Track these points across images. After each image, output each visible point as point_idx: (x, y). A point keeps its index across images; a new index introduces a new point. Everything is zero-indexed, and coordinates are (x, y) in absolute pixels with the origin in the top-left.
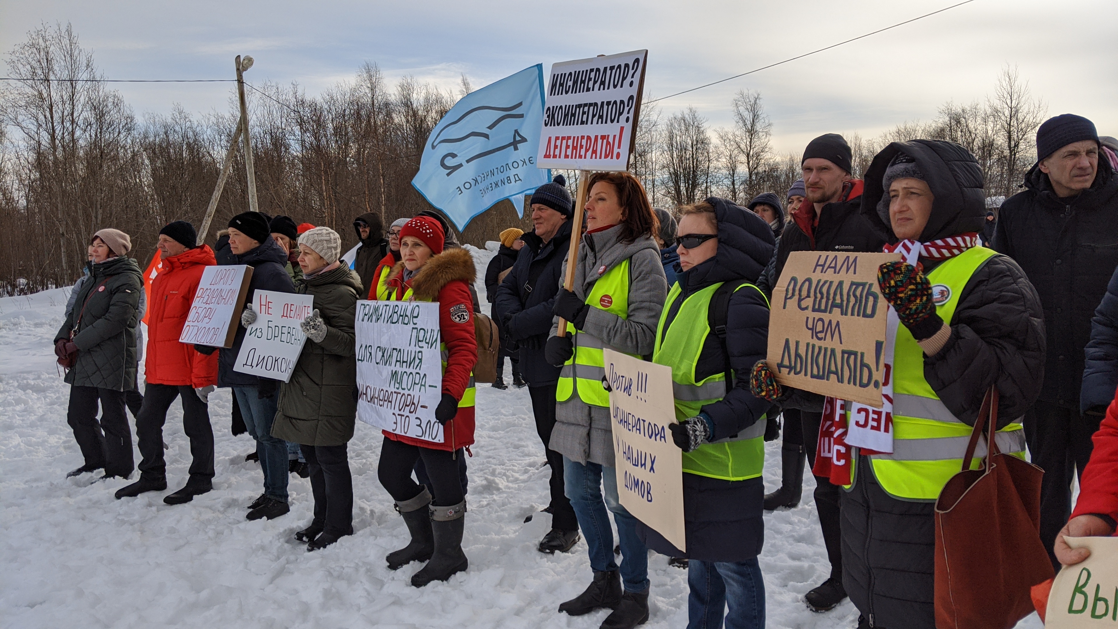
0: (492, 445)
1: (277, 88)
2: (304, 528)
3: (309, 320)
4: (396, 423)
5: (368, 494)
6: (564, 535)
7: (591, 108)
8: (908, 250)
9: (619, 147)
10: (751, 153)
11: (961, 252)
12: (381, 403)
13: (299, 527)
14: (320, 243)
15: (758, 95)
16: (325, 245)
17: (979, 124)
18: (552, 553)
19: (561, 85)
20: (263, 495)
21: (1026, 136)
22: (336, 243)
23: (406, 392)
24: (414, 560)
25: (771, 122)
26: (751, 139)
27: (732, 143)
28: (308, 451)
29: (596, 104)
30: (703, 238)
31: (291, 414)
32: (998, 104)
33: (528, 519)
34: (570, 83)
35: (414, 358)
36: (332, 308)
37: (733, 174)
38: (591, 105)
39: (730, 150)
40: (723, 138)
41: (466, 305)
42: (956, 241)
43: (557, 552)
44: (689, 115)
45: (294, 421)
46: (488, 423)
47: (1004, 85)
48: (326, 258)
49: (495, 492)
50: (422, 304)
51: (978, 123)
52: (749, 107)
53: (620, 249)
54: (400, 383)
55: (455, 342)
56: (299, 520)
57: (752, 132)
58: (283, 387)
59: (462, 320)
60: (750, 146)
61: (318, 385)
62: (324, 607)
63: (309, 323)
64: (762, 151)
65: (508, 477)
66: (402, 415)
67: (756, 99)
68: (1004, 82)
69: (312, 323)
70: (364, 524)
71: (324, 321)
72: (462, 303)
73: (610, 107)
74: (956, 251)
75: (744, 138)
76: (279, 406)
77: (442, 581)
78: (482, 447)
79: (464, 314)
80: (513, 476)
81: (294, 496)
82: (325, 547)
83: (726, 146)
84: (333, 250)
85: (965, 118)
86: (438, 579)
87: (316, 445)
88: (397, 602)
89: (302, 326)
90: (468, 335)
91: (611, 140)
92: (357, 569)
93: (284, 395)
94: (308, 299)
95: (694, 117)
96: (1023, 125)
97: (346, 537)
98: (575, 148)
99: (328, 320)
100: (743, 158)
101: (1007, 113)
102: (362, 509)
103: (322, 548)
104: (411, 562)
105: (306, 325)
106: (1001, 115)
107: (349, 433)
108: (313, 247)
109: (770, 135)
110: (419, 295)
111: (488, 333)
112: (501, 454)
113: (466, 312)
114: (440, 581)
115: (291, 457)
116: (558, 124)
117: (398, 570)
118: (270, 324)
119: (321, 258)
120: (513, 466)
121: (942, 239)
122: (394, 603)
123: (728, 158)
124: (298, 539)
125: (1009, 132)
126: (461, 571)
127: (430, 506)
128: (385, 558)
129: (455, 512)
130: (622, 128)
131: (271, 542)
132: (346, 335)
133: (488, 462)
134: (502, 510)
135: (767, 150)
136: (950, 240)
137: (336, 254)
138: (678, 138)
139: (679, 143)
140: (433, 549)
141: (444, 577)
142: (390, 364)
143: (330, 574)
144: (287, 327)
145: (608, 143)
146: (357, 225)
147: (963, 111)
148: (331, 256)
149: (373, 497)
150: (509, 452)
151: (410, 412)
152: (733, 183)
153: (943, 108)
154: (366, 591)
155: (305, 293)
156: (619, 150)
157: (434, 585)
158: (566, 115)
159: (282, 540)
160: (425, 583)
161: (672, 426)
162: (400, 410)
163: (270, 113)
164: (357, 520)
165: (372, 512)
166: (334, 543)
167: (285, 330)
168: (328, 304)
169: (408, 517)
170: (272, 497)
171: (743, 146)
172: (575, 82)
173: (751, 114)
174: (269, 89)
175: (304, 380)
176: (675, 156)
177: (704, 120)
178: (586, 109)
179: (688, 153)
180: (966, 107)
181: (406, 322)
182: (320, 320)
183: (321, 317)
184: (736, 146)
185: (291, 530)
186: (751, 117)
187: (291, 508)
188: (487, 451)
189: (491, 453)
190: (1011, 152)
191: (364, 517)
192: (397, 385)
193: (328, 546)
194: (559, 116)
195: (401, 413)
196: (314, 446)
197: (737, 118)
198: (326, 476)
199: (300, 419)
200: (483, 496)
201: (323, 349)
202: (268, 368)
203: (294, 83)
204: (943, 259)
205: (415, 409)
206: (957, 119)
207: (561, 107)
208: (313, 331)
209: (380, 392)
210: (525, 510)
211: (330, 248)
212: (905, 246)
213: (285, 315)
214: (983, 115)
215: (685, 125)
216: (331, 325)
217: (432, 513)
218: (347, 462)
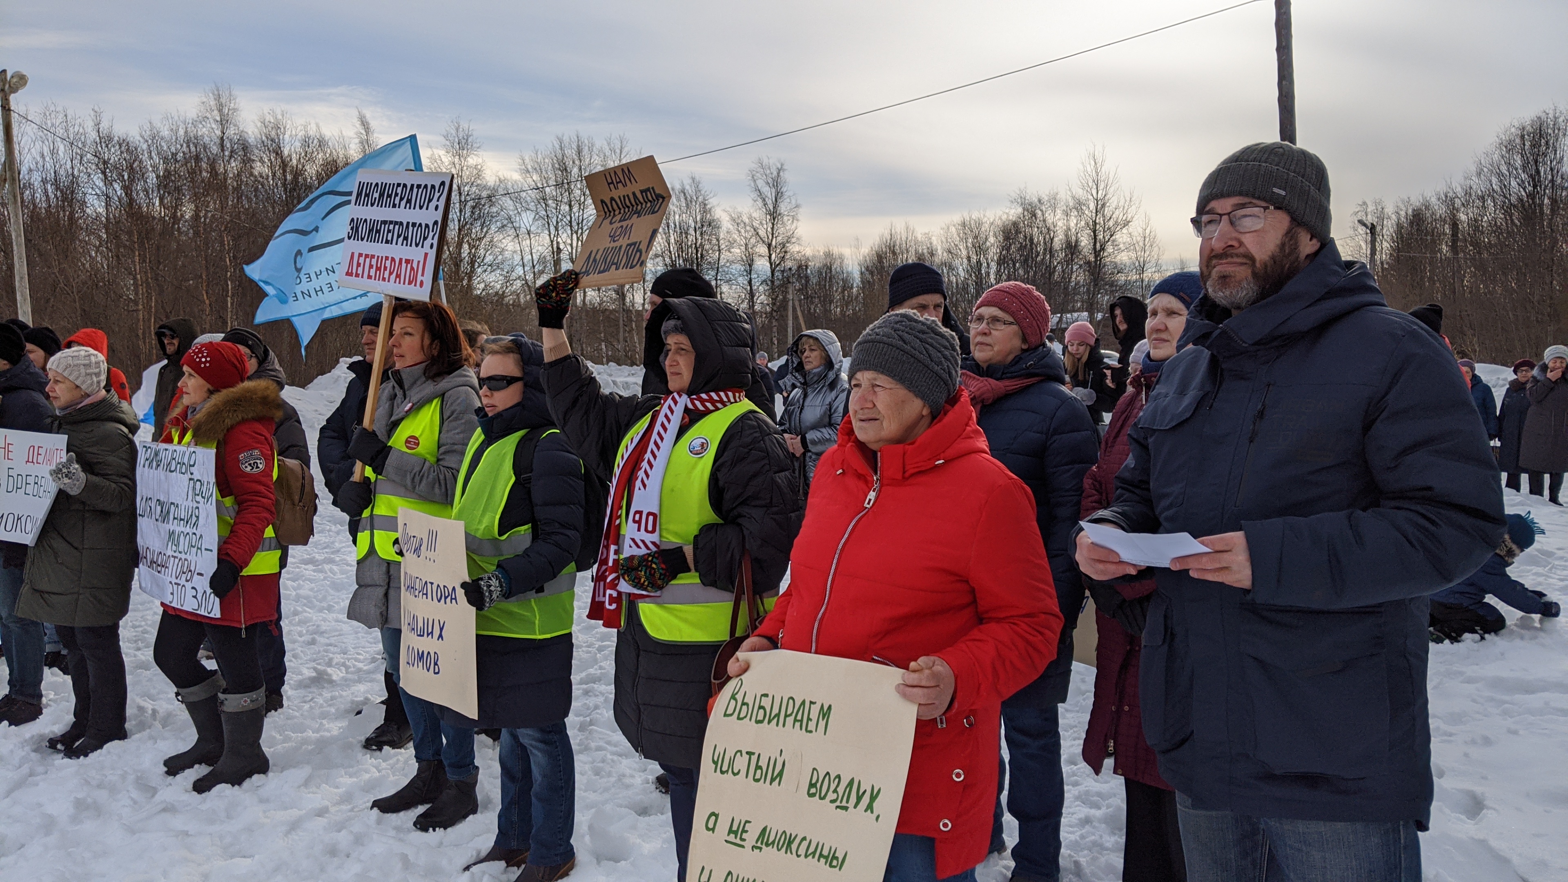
0: (337, 630)
1: (66, 116)
2: (60, 734)
3: (61, 466)
4: (172, 594)
5: (153, 692)
6: (398, 729)
7: (397, 227)
8: (676, 403)
9: (423, 275)
10: (774, 243)
11: (725, 406)
12: (159, 568)
13: (53, 732)
14: (75, 368)
15: (782, 165)
16: (83, 371)
17: (1059, 219)
18: (380, 749)
19: (367, 195)
20: (6, 696)
21: (1114, 237)
22: (99, 367)
23: (183, 556)
24: (200, 763)
25: (798, 202)
26: (773, 224)
27: (748, 228)
28: (66, 634)
29: (401, 223)
30: (509, 381)
31: (44, 586)
32: (1080, 193)
33: (359, 713)
34: (376, 195)
35: (191, 515)
36: (96, 452)
37: (751, 270)
38: (396, 223)
39: (746, 238)
40: (736, 221)
41: (261, 451)
42: (719, 396)
43: (386, 748)
44: (691, 186)
45: (46, 596)
46: (337, 603)
47: (1089, 170)
48: (83, 387)
49: (326, 685)
50: (199, 450)
51: (1057, 217)
52: (770, 181)
53: (429, 388)
54: (178, 545)
55: (245, 496)
56: (54, 724)
57: (774, 215)
58: (30, 553)
59: (255, 470)
60: (773, 234)
61: (76, 548)
62: (75, 819)
63: (61, 470)
64: (788, 242)
65: (347, 668)
66: (178, 584)
67: (779, 170)
68: (1088, 166)
69: (64, 470)
70: (142, 726)
71: (82, 467)
72: (256, 448)
73: (415, 229)
74: (719, 405)
75: (764, 222)
76: (26, 577)
77: (233, 786)
78: (323, 633)
79: (258, 461)
80: (354, 666)
81: (52, 696)
82: (86, 755)
83: (739, 232)
84: (94, 377)
85: (1041, 210)
86: (227, 783)
87: (76, 625)
88: (169, 809)
89: (51, 475)
90: (262, 488)
91: (415, 266)
92: (124, 777)
93: (33, 563)
94: (61, 440)
95: (698, 191)
96: (1111, 223)
97: (116, 743)
98: (378, 269)
99: (88, 466)
100: (763, 249)
101: (1092, 206)
102: (141, 709)
103: (82, 757)
104: (196, 766)
105: (57, 473)
106: (1084, 208)
107: (123, 609)
108: (66, 374)
109: (797, 220)
110: (200, 438)
111: (299, 484)
112: (345, 640)
113: (260, 459)
114: (229, 785)
115: (48, 648)
116: (362, 239)
117: (178, 776)
118: (11, 472)
119: (77, 387)
120: (358, 654)
121: (707, 393)
122: (164, 810)
123: (743, 248)
124: (50, 747)
125: (1094, 231)
126: (259, 773)
127: (220, 695)
128: (162, 762)
129: (251, 701)
130: (426, 255)
131: (12, 751)
132: (114, 485)
133: (326, 651)
134: (330, 705)
135: (793, 240)
136: (713, 394)
137: (99, 382)
138: (677, 217)
139: (677, 224)
140: (222, 747)
141: (237, 780)
142: (168, 523)
143: (87, 783)
144: (33, 476)
145: (412, 268)
146: (160, 335)
147: (1040, 201)
148: (92, 384)
149: (161, 696)
150: (358, 638)
151: (187, 581)
152: (750, 282)
153: (1014, 195)
154: (132, 799)
155: (58, 433)
156: (422, 278)
157: (223, 789)
158: (371, 231)
159: (27, 748)
160: (209, 789)
161: (464, 585)
162: (177, 578)
163: (53, 152)
164: (134, 723)
165: (154, 711)
166: (99, 751)
167: (31, 480)
168: (89, 446)
169: (192, 708)
170: (20, 698)
171: (762, 233)
172: (381, 195)
173: (773, 190)
174: (53, 116)
175: (58, 544)
176: (672, 241)
177: (711, 195)
178: (391, 227)
179: (690, 238)
180: (1043, 196)
181: (183, 471)
182: (77, 466)
183: (78, 462)
184: (754, 233)
185: (41, 737)
186: (774, 195)
187: (44, 711)
188: (328, 638)
189: (332, 640)
190: (1096, 257)
191: (143, 718)
192: (174, 548)
193: (90, 755)
194: (363, 230)
195: (178, 581)
196: (72, 628)
197: (754, 195)
198: (90, 666)
199: (54, 593)
200: (309, 690)
201: (83, 503)
202: (9, 528)
203: (96, 108)
204: (708, 412)
205: (192, 577)
206: (1031, 211)
207: (366, 220)
208: (66, 480)
209: (158, 556)
210: (358, 703)
211: (90, 374)
212: (674, 399)
213: (30, 460)
214: (1065, 208)
215: (686, 199)
216: (93, 473)
217: (222, 703)
218: (119, 646)
